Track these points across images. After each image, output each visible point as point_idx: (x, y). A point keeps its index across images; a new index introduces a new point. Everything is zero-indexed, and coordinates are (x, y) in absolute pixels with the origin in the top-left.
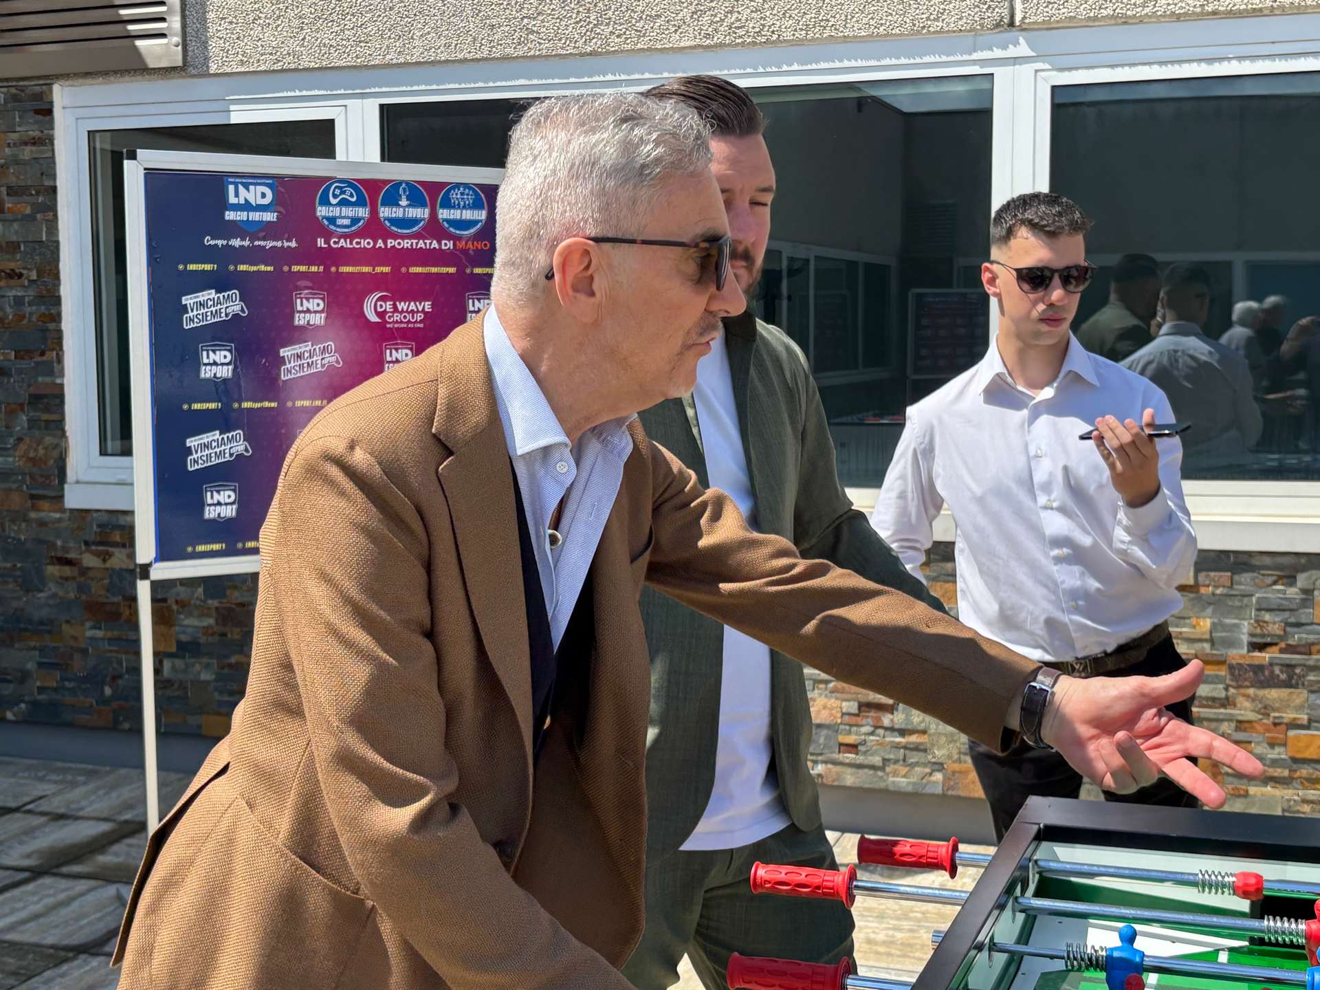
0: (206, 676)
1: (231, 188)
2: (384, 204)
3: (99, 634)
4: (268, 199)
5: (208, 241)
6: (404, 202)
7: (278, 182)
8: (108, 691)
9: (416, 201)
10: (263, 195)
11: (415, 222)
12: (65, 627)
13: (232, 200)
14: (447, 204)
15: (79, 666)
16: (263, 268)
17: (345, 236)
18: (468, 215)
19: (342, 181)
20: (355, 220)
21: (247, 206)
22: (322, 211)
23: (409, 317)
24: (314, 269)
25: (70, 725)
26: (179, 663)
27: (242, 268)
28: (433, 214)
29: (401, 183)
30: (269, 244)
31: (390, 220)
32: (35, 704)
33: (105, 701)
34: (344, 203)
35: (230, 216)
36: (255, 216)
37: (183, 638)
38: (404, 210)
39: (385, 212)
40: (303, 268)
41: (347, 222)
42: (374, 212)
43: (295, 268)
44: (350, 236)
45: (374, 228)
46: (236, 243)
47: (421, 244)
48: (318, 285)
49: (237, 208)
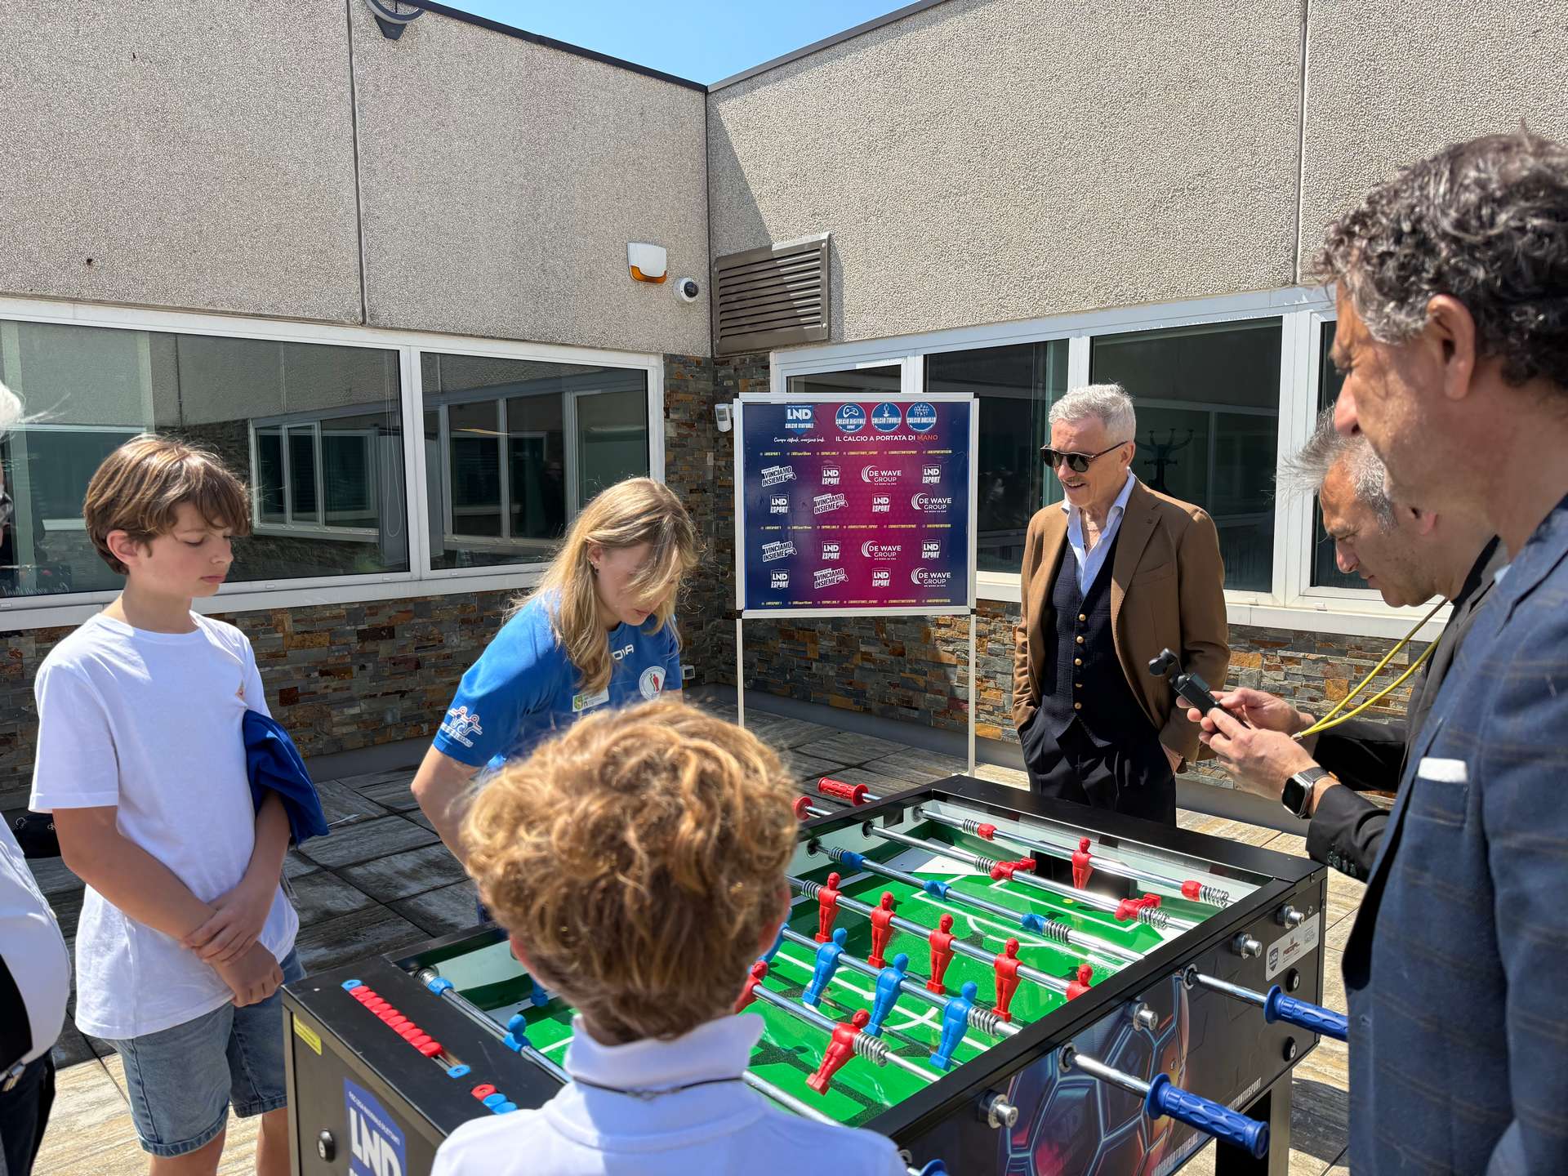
0: (831, 673)
1: (789, 411)
2: (874, 416)
3: (785, 646)
4: (808, 417)
5: (776, 440)
6: (886, 415)
7: (814, 406)
8: (788, 677)
9: (893, 413)
10: (806, 414)
11: (893, 425)
12: (770, 641)
13: (789, 417)
14: (912, 415)
15: (776, 662)
16: (805, 454)
17: (852, 435)
18: (924, 420)
19: (850, 404)
20: (857, 426)
21: (798, 421)
22: (839, 422)
23: (888, 479)
24: (834, 453)
25: (770, 692)
26: (820, 665)
27: (794, 454)
28: (904, 420)
29: (884, 404)
30: (809, 441)
31: (877, 425)
32: (756, 680)
33: (786, 682)
34: (851, 417)
35: (788, 426)
36: (802, 426)
37: (822, 652)
38: (887, 419)
39: (875, 421)
40: (827, 453)
41: (853, 427)
42: (869, 421)
43: (823, 453)
44: (855, 435)
45: (869, 429)
46: (791, 440)
47: (896, 438)
48: (835, 463)
49: (792, 421)
